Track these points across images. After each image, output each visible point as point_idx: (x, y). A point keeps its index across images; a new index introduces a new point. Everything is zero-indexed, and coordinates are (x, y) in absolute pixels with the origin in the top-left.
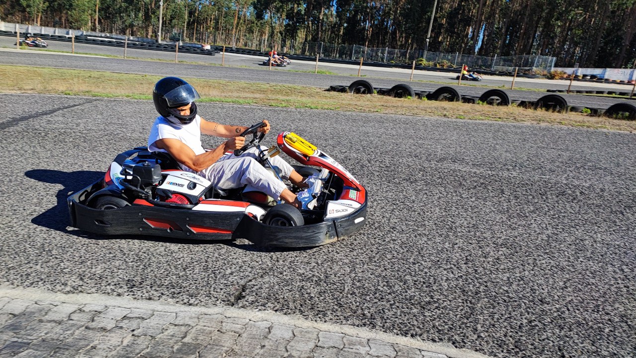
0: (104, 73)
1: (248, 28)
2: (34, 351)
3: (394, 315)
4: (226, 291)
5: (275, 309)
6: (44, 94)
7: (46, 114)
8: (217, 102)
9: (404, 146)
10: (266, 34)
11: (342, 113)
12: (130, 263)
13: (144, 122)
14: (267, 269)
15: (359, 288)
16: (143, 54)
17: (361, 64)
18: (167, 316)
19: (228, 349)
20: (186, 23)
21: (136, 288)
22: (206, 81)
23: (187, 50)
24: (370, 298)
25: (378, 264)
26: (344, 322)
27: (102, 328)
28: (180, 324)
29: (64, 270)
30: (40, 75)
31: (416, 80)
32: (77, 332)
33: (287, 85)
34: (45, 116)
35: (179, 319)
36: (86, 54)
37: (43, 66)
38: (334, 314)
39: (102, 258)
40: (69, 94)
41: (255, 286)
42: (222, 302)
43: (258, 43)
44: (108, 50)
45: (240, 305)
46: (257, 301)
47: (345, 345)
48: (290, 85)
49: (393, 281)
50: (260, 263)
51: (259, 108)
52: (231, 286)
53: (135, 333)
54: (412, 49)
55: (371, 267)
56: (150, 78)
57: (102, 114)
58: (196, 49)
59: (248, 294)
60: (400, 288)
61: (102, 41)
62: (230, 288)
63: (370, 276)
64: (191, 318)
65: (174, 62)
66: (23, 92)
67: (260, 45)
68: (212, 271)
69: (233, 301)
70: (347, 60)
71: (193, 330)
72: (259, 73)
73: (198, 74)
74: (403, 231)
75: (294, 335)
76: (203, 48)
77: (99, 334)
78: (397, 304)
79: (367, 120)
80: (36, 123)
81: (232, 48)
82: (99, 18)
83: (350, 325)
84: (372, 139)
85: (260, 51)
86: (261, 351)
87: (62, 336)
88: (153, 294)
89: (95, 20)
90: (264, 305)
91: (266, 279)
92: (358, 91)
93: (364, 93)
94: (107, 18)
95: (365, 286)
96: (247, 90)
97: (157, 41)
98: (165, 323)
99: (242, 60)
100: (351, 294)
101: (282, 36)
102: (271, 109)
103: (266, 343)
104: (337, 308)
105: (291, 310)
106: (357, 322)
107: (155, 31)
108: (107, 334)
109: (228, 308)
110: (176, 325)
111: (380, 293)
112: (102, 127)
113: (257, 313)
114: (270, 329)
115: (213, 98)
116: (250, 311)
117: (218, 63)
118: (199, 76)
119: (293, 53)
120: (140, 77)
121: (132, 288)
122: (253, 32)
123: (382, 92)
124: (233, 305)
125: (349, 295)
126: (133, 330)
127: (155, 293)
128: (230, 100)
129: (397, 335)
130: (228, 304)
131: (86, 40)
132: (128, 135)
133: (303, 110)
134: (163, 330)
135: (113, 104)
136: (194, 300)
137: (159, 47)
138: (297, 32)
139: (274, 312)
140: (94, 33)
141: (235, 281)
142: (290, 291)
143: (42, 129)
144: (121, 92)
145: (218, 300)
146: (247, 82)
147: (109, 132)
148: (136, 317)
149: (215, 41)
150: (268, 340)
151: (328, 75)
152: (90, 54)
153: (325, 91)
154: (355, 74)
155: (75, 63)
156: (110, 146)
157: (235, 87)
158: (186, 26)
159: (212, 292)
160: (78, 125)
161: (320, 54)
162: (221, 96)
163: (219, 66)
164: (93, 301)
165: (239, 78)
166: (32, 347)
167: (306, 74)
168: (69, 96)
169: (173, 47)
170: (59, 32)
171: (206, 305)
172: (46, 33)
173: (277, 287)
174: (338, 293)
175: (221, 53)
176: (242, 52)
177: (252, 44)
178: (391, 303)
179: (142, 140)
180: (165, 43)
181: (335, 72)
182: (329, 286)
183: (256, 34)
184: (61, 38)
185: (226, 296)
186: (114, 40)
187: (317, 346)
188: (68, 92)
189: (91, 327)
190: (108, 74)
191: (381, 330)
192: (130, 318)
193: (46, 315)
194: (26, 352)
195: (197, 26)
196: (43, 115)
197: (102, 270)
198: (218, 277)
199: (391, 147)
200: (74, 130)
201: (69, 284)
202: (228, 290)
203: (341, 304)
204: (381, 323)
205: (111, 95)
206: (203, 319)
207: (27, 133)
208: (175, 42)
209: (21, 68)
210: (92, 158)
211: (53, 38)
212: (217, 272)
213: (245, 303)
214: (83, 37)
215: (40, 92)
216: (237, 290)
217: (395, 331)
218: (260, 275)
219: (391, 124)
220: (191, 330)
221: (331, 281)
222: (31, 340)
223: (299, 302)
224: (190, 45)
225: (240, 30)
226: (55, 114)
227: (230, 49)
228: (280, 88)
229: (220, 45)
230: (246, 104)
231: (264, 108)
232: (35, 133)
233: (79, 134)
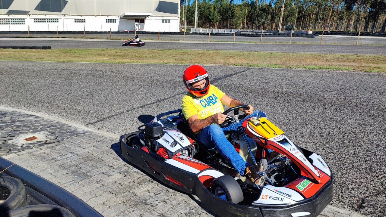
0: (250, 52)
1: (339, 17)
4: (350, 200)
6: (226, 65)
7: (229, 76)
8: (325, 69)
13: (280, 82)
14: (380, 191)
16: (270, 39)
20: (296, 18)
22: (311, 55)
23: (297, 35)
30: (219, 54)
33: (371, 55)
34: (229, 78)
36: (240, 42)
37: (220, 50)
40: (238, 65)
41: (371, 201)
42: (349, 207)
43: (346, 26)
44: (251, 39)
45: (362, 212)
48: (375, 55)
50: (374, 185)
51: (357, 73)
52: (353, 198)
56: (275, 54)
57: (256, 77)
58: (303, 34)
59: (367, 206)
61: (248, 34)
62: (353, 199)
65: (289, 43)
66: (216, 64)
67: (347, 28)
68: (339, 184)
69: (356, 208)
72: (348, 47)
76: (308, 33)
80: (225, 81)
81: (328, 31)
82: (246, 22)
85: (349, 32)
89: (244, 23)
91: (380, 198)
94: (251, 21)
96: (340, 60)
97: (278, 31)
99: (335, 39)
101: (365, 20)
102: (366, 73)
107: (277, 26)
109: (354, 212)
112: (258, 84)
115: (321, 66)
117: (317, 42)
118: (305, 51)
120: (269, 54)
122: (343, 20)
124: (356, 211)
128: (334, 68)
130: (353, 210)
131: (240, 34)
132: (272, 89)
135: (261, 70)
137: (280, 35)
138: (378, 17)
140: (244, 30)
143: (229, 85)
145: (345, 205)
146: (340, 54)
147: (262, 87)
149: (315, 28)
152: (242, 42)
155: (236, 47)
156: (264, 96)
157: (331, 58)
158: (296, 21)
159: (340, 198)
160: (245, 83)
162: (326, 65)
163: (318, 44)
165: (334, 52)
168: (238, 67)
169: (288, 34)
170: (227, 31)
171: (337, 206)
172: (221, 32)
175: (320, 35)
176: (335, 33)
177: (341, 28)
179: (281, 93)
180: (283, 32)
183: (345, 20)
184: (228, 35)
185: (350, 203)
186: (255, 33)
188: (237, 64)
190: (252, 52)
195: (303, 20)
196: (228, 77)
198: (344, 189)
200: (244, 86)
202: (352, 200)
205: (259, 66)
206: (337, 215)
207: (222, 87)
208: (289, 31)
209: (211, 51)
210: (255, 102)
211: (225, 34)
212: (343, 185)
213: (365, 212)
214: (239, 33)
215: (224, 64)
216: (358, 201)
218: (374, 194)
224: (299, 32)
225: (333, 19)
226: (233, 76)
227: (326, 32)
228: (366, 58)
229: (318, 30)
230: (345, 70)
231: (360, 73)
232: (226, 87)
233: (247, 88)
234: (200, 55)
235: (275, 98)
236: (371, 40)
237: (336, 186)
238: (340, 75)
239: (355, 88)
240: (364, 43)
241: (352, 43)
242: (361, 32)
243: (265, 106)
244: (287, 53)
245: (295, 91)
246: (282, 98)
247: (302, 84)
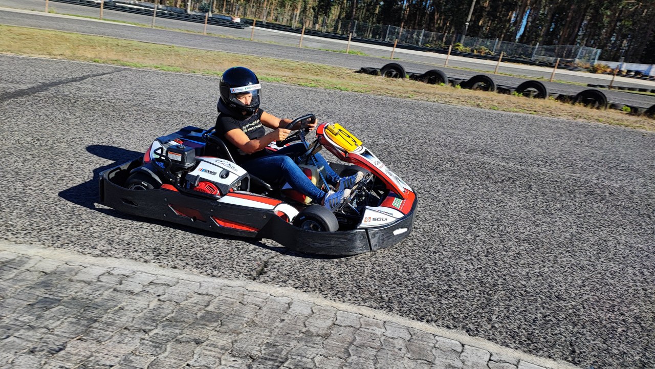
0: (131, 42)
1: (280, 2)
2: (64, 308)
3: (411, 300)
4: (248, 265)
5: (295, 286)
6: (74, 60)
7: (75, 80)
9: (434, 135)
10: (297, 9)
11: (372, 96)
12: (157, 233)
13: (172, 95)
15: (378, 272)
16: (172, 23)
17: (395, 46)
18: (191, 285)
19: (249, 320)
21: (162, 257)
23: (216, 21)
24: (389, 283)
25: (398, 251)
26: (362, 304)
27: (129, 291)
28: (204, 293)
29: (93, 235)
30: (67, 40)
31: (451, 66)
32: (106, 293)
33: (316, 64)
34: (74, 83)
35: (202, 288)
36: (114, 21)
37: (71, 31)
38: (353, 295)
39: (130, 226)
40: (98, 62)
41: (276, 262)
42: (245, 276)
43: (289, 18)
44: (136, 18)
45: (262, 280)
46: (278, 277)
47: (361, 325)
48: (320, 65)
49: (412, 268)
51: (288, 86)
52: (253, 262)
53: (161, 298)
54: (449, 33)
55: (391, 253)
56: (177, 49)
57: (131, 84)
58: (225, 21)
59: (270, 270)
60: (419, 275)
61: (130, 8)
63: (390, 261)
64: (214, 288)
65: (202, 34)
66: (52, 57)
67: (291, 20)
68: (236, 245)
69: (254, 275)
70: (380, 41)
71: (216, 300)
72: (288, 50)
73: (226, 48)
74: (426, 220)
75: (313, 313)
76: (233, 20)
77: (126, 297)
78: (415, 290)
79: (397, 106)
80: (65, 89)
81: (262, 22)
83: (367, 306)
84: (402, 125)
85: (291, 27)
86: (281, 325)
87: (91, 296)
88: (178, 264)
90: (284, 282)
91: (288, 257)
92: (389, 75)
93: (395, 76)
95: (384, 271)
96: (275, 68)
97: (186, 11)
98: (189, 291)
99: (271, 35)
100: (371, 278)
101: (314, 12)
102: (300, 88)
103: (285, 317)
104: (356, 289)
105: (311, 288)
106: (375, 305)
108: (134, 297)
109: (250, 282)
110: (199, 294)
111: (399, 278)
112: (131, 97)
113: (278, 289)
114: (289, 304)
116: (271, 287)
117: (247, 38)
118: (227, 50)
119: (325, 31)
120: (167, 48)
121: (158, 256)
122: (285, 7)
123: (414, 77)
124: (255, 279)
125: (368, 279)
126: (159, 296)
127: (180, 262)
129: (413, 319)
130: (250, 278)
131: (115, 6)
132: (156, 106)
133: (332, 92)
134: (187, 298)
135: (142, 74)
136: (217, 271)
137: (188, 18)
138: (330, 9)
139: (294, 289)
141: (258, 257)
142: (311, 270)
143: (72, 96)
144: (149, 63)
145: (240, 274)
146: (276, 58)
147: (137, 103)
148: (162, 284)
149: (245, 14)
150: (288, 315)
151: (359, 56)
152: (118, 21)
153: (355, 72)
154: (387, 56)
155: (103, 30)
156: (138, 117)
157: (263, 63)
159: (235, 266)
160: (107, 94)
161: (352, 33)
163: (247, 40)
164: (121, 265)
165: (267, 54)
166: (64, 304)
167: (336, 54)
168: (97, 64)
169: (202, 18)
171: (229, 278)
173: (298, 265)
174: (358, 275)
175: (251, 27)
176: (273, 27)
177: (283, 19)
178: (409, 288)
179: (170, 113)
180: (194, 13)
181: (367, 54)
182: (349, 268)
183: (288, 8)
184: (89, 3)
185: (248, 271)
186: (143, 8)
187: (334, 324)
188: (97, 60)
189: (118, 289)
190: (135, 43)
191: (397, 314)
192: (156, 284)
193: (76, 275)
194: (57, 308)
196: (72, 81)
197: (130, 238)
198: (242, 251)
199: (420, 135)
200: (104, 99)
201: (98, 248)
202: (251, 265)
203: (360, 286)
204: (398, 307)
206: (225, 290)
207: (57, 99)
208: (204, 13)
209: (49, 32)
210: (121, 128)
211: (82, 3)
212: (241, 247)
213: (267, 278)
214: (112, 4)
215: (69, 58)
216: (259, 265)
217: (411, 316)
219: (422, 111)
220: (214, 300)
221: (352, 264)
222: (61, 297)
223: (319, 281)
224: (219, 17)
225: (272, 4)
226: (85, 81)
227: (260, 23)
228: (309, 67)
229: (250, 18)
230: (274, 82)
231: (293, 87)
232: (65, 100)
233: (108, 103)
234: (23, 37)
235: (158, 121)
236: (318, 42)
237: (232, 250)
238: (265, 89)
239: (282, 108)
240: (311, 45)
241: (294, 43)
242: (305, 29)
243: (138, 134)
244: (197, 49)
245: (194, 110)
246: (170, 122)
247: (207, 100)
